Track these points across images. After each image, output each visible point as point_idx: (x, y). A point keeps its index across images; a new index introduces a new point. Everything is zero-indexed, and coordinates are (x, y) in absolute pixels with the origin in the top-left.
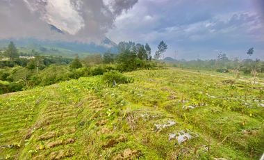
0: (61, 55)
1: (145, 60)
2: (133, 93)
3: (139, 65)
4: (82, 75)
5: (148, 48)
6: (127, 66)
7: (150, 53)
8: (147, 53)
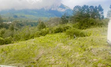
0: (27, 20)
1: (98, 19)
2: (92, 40)
3: (92, 24)
4: (47, 33)
5: (101, 9)
6: (82, 25)
7: (102, 13)
8: (100, 13)
